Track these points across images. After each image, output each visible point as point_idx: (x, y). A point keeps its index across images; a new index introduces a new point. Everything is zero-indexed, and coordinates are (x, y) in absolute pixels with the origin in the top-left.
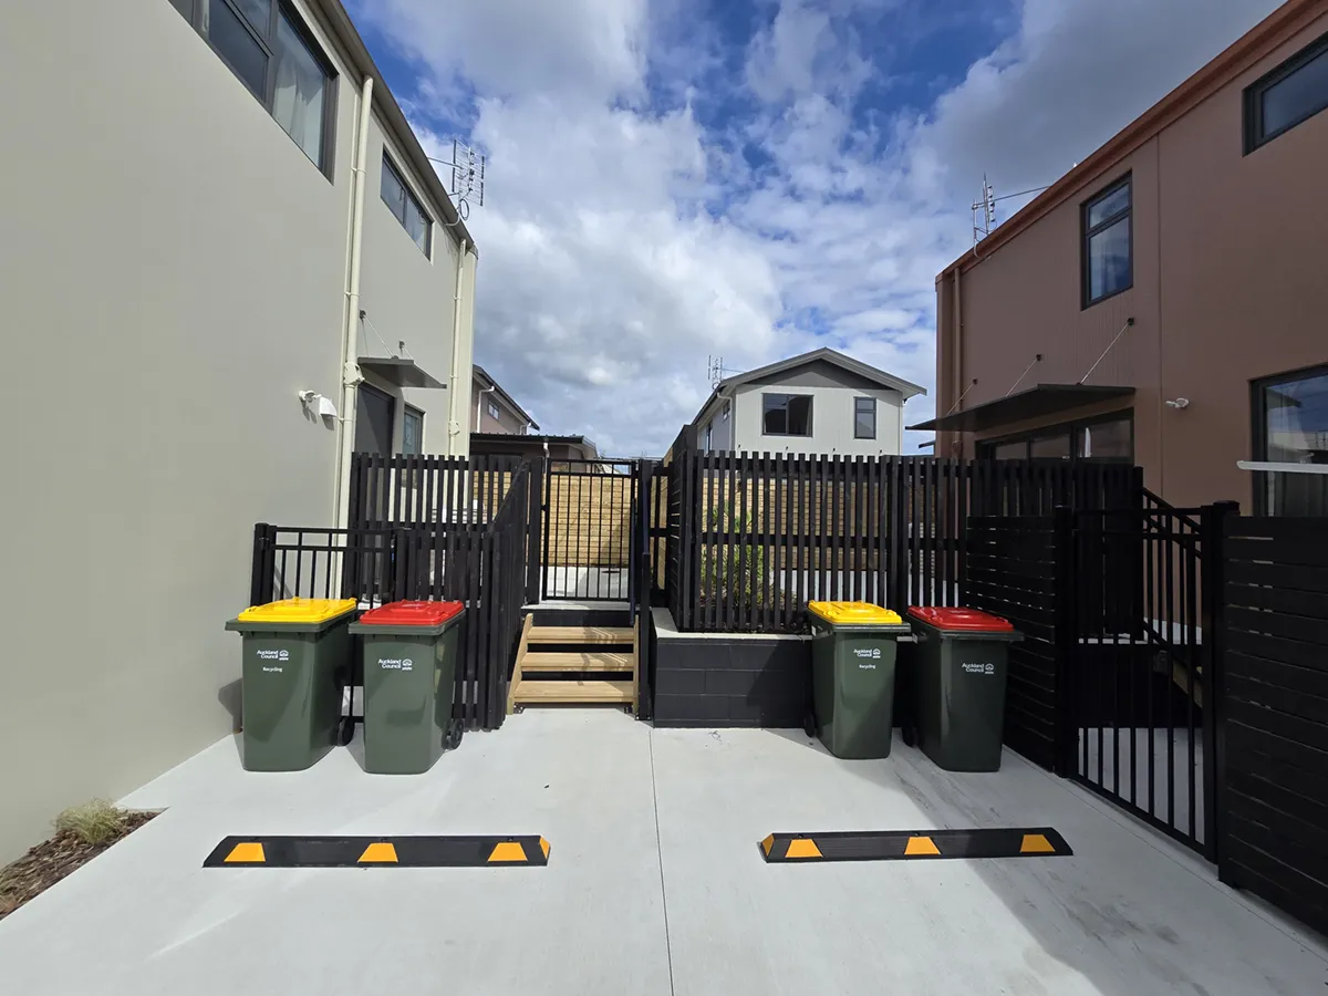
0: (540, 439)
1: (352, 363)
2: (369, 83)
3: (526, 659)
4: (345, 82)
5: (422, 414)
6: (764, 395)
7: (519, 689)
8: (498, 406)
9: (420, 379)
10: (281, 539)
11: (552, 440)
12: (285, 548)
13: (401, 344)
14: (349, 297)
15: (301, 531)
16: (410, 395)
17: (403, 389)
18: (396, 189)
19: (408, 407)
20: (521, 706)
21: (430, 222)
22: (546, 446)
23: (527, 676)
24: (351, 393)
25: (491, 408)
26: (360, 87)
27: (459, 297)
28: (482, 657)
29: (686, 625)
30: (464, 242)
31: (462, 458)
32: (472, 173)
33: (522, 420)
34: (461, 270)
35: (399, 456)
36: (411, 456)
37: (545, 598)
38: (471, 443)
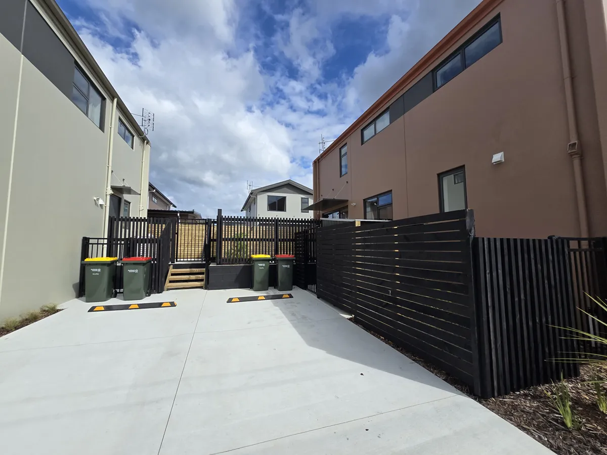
0: (176, 212)
1: (109, 188)
2: (116, 100)
3: (170, 277)
4: (108, 101)
5: (130, 203)
6: (268, 196)
7: (168, 285)
8: (157, 197)
9: (129, 191)
10: (91, 241)
11: (181, 212)
12: (93, 244)
13: (124, 180)
14: (108, 167)
15: (98, 239)
16: (126, 197)
17: (124, 195)
18: (123, 128)
19: (125, 200)
20: (168, 289)
21: (133, 136)
22: (178, 214)
23: (170, 282)
24: (108, 197)
25: (153, 198)
26: (113, 101)
27: (144, 161)
28: (157, 273)
29: (218, 263)
30: (146, 141)
31: (145, 218)
32: (149, 120)
33: (168, 203)
34: (144, 151)
35: (122, 217)
36: (126, 217)
37: (177, 261)
38: (148, 213)
